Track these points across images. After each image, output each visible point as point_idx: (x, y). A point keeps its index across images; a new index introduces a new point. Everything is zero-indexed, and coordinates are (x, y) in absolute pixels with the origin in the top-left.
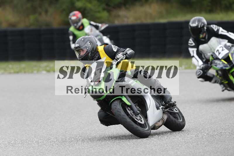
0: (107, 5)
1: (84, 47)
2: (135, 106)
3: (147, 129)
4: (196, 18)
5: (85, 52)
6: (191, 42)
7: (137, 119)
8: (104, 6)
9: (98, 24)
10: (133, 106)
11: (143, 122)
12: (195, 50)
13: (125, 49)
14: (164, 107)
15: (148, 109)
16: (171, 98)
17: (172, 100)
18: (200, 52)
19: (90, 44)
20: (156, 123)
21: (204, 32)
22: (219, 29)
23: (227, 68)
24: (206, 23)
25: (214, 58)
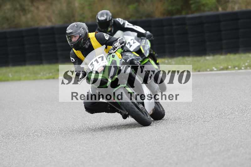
1: (77, 34)
5: (78, 38)
21: (112, 25)
22: (125, 22)
25: (125, 50)
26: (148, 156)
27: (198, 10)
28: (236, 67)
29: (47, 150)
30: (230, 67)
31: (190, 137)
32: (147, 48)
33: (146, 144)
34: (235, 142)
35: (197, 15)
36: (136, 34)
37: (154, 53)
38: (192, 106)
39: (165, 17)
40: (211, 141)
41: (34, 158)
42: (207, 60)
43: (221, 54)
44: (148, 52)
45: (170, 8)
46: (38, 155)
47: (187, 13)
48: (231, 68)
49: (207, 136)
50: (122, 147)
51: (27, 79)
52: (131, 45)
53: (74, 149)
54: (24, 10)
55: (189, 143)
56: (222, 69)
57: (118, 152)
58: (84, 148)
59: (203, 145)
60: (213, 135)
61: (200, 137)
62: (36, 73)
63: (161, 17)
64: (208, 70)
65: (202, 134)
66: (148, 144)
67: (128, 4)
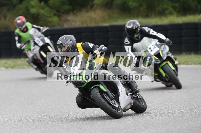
0: (57, 11)
1: (66, 45)
2: (110, 92)
3: (120, 111)
4: (131, 21)
5: (66, 48)
6: (127, 40)
7: (112, 103)
8: (55, 11)
9: (39, 27)
10: (109, 92)
11: (117, 106)
12: (130, 47)
13: (99, 46)
14: (132, 93)
15: (120, 95)
16: (137, 86)
17: (138, 88)
18: (134, 49)
19: (71, 42)
20: (126, 107)
21: (138, 33)
22: (150, 30)
23: (158, 63)
24: (139, 25)
32: (165, 52)
44: (166, 55)
52: (152, 50)
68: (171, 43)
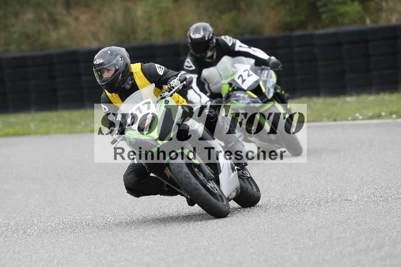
1: (111, 66)
2: (206, 165)
5: (112, 73)
12: (195, 76)
14: (238, 167)
15: (221, 171)
18: (203, 80)
19: (122, 60)
21: (213, 48)
22: (236, 42)
25: (234, 88)
26: (253, 256)
27: (333, 22)
28: (394, 114)
29: (91, 245)
30: (383, 114)
31: (319, 225)
32: (271, 85)
33: (249, 237)
34: (392, 234)
35: (331, 30)
36: (253, 61)
37: (283, 92)
38: (323, 175)
39: (281, 34)
40: (353, 232)
41: (69, 259)
42: (347, 103)
43: (370, 93)
44: (272, 91)
45: (288, 19)
46: (77, 253)
47: (316, 28)
48: (385, 116)
49: (347, 225)
50: (211, 241)
51: (60, 131)
52: (244, 79)
53: (134, 244)
54: (54, 22)
55: (319, 235)
56: (372, 118)
57: (205, 249)
58: (151, 243)
59: (340, 238)
60: (357, 223)
61: (335, 226)
62: (73, 123)
63: (275, 34)
64: (350, 118)
65: (339, 221)
66: (254, 237)
67: (222, 12)
68: (279, 67)
